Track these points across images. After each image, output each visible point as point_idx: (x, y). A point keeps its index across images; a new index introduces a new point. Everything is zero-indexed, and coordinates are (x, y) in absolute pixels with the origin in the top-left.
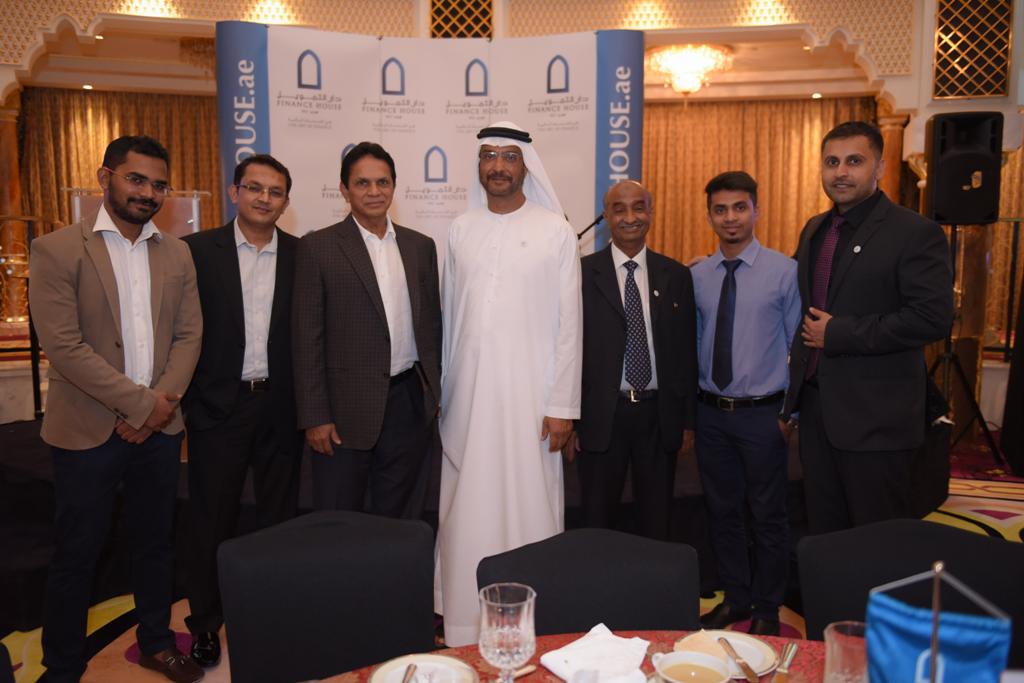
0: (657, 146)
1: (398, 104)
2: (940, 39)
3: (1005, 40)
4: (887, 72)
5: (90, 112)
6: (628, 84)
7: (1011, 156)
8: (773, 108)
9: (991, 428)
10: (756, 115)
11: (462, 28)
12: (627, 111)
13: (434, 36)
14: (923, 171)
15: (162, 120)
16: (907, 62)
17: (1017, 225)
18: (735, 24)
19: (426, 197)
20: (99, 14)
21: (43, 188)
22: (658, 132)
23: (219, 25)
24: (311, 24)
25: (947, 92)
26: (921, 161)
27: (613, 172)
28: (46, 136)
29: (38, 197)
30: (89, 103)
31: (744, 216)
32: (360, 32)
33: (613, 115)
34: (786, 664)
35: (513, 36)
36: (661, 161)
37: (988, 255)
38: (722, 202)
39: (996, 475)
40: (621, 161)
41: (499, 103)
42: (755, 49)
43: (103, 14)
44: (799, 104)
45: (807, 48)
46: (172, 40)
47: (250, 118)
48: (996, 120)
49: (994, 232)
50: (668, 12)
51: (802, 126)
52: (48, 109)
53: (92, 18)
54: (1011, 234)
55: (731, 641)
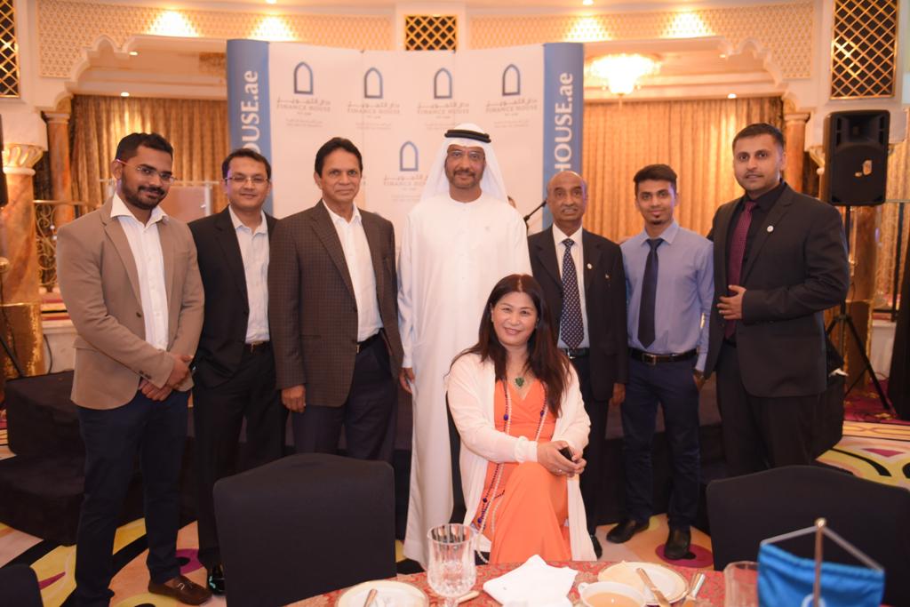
0: (597, 139)
1: (378, 106)
2: (836, 49)
3: (891, 49)
4: (791, 76)
5: (127, 115)
6: (570, 88)
7: (896, 147)
8: (695, 106)
9: (879, 377)
10: (680, 112)
11: (431, 42)
12: (569, 110)
13: (408, 49)
14: (821, 160)
15: (186, 121)
16: (808, 67)
17: (902, 205)
18: (661, 37)
19: (401, 184)
20: (133, 35)
21: (89, 178)
22: (598, 127)
23: (230, 42)
24: (306, 40)
25: (842, 93)
26: (820, 152)
27: (557, 162)
28: (92, 135)
29: (85, 185)
30: (126, 107)
31: (666, 202)
32: (347, 47)
33: (558, 114)
34: (695, 592)
35: (474, 48)
36: (600, 153)
37: (877, 231)
38: (648, 190)
39: (884, 418)
40: (564, 153)
41: (461, 105)
42: (679, 57)
43: (136, 35)
44: (716, 103)
45: (723, 56)
46: (193, 55)
47: (254, 119)
48: (883, 117)
49: (882, 211)
50: (604, 27)
51: (720, 122)
52: (94, 113)
53: (126, 38)
54: (897, 213)
55: (647, 571)
